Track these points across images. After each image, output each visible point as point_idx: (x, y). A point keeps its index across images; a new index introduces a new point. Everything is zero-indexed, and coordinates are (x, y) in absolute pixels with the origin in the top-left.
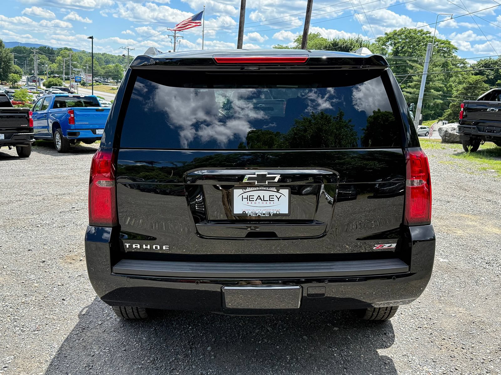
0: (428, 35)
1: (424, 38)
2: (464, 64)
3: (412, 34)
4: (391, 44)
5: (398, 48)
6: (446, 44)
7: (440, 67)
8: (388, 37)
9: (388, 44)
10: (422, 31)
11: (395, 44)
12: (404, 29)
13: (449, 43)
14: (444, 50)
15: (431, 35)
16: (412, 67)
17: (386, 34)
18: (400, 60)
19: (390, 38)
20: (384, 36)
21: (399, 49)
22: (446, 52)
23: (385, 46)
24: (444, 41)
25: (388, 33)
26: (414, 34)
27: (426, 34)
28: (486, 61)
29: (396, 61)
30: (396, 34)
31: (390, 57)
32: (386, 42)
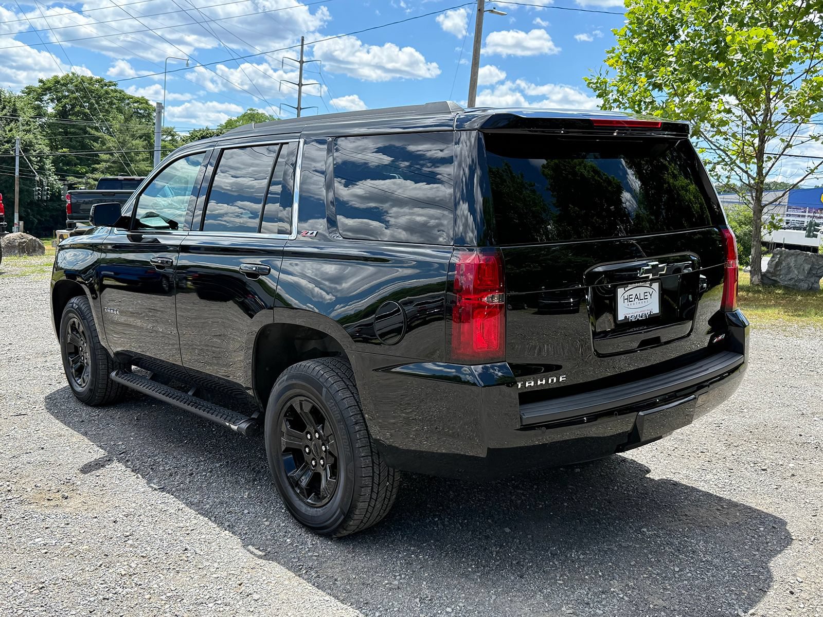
0: (112, 88)
1: (107, 93)
2: (173, 136)
3: (86, 85)
4: (52, 100)
5: (64, 106)
6: (142, 103)
7: (142, 140)
8: (46, 86)
9: (46, 98)
10: (102, 80)
11: (59, 100)
12: (71, 75)
13: (147, 103)
14: (140, 111)
15: (117, 88)
16: (96, 139)
17: (41, 81)
18: (74, 126)
19: (49, 89)
20: (37, 85)
21: (67, 107)
22: (144, 116)
23: (41, 101)
24: (138, 98)
25: (44, 79)
26: (89, 84)
27: (110, 86)
28: (201, 132)
29: (65, 127)
30: (58, 82)
31: (53, 120)
32: (43, 95)
